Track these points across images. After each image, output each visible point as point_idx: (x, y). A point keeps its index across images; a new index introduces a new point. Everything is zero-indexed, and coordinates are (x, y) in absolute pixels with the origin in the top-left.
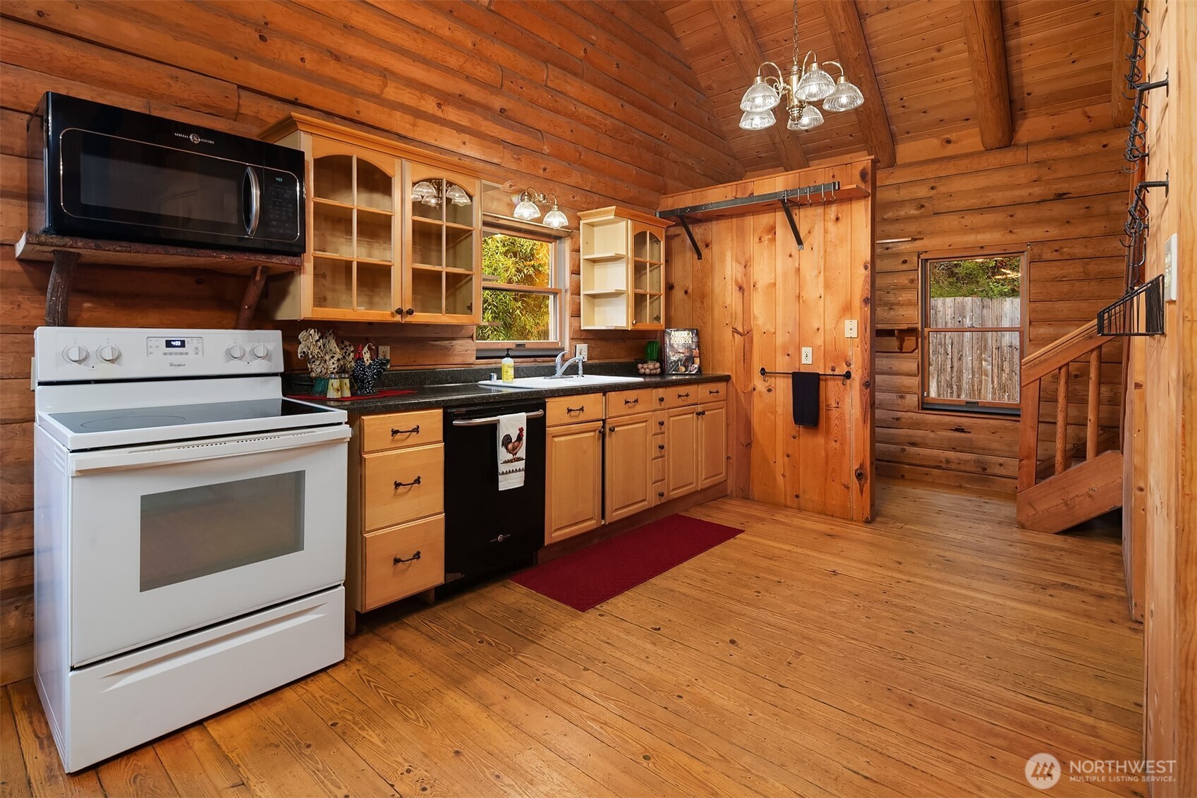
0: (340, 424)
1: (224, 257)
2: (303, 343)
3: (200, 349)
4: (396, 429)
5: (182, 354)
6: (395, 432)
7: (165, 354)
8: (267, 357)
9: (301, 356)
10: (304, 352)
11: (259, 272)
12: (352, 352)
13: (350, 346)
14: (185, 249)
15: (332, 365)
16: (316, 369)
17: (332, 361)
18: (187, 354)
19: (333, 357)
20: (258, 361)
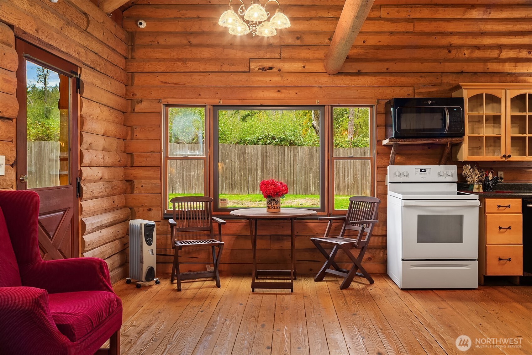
0: (476, 200)
1: (438, 140)
2: (464, 170)
3: (430, 172)
4: (499, 205)
5: (425, 174)
6: (499, 206)
7: (420, 174)
8: (452, 176)
9: (464, 175)
10: (465, 174)
11: (449, 144)
12: (485, 174)
13: (484, 171)
14: (426, 139)
15: (476, 179)
16: (470, 180)
17: (476, 177)
18: (426, 174)
19: (476, 176)
20: (448, 177)
